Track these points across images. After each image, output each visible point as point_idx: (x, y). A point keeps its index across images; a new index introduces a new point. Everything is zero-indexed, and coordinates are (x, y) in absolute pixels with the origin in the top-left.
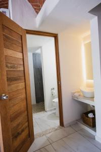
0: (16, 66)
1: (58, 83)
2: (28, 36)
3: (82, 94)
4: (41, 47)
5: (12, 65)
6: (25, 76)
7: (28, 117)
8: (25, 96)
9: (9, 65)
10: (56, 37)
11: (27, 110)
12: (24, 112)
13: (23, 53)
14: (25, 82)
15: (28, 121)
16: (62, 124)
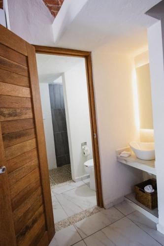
0: (18, 111)
1: (93, 136)
2: (39, 57)
3: (133, 153)
4: (62, 74)
5: (11, 111)
6: (35, 128)
7: (43, 197)
8: (37, 162)
9: (6, 112)
10: (87, 56)
11: (41, 185)
12: (36, 189)
13: (30, 87)
14: (36, 138)
15: (44, 203)
16: (100, 203)
